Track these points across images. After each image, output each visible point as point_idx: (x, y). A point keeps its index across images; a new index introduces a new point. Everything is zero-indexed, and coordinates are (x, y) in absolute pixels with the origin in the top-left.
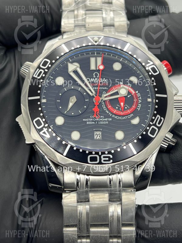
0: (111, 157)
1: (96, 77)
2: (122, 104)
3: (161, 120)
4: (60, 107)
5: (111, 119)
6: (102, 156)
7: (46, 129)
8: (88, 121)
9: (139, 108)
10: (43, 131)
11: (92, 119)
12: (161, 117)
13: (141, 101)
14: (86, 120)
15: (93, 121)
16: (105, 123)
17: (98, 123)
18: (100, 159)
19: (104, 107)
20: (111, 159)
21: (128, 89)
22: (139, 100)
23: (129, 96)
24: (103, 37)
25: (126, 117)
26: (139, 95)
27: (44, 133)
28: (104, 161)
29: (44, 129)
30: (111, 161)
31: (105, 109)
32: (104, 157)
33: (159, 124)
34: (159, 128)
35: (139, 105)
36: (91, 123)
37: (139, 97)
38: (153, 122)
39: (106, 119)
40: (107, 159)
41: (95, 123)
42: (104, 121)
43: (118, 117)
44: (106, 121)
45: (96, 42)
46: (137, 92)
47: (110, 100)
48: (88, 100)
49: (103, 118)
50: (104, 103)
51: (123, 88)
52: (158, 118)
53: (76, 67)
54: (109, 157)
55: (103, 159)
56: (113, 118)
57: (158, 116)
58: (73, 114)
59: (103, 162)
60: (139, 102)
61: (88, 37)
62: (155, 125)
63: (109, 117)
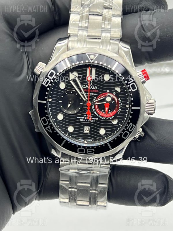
0: (94, 150)
1: (90, 85)
2: (107, 109)
3: (133, 126)
4: (62, 107)
5: (97, 119)
6: (87, 150)
7: (50, 126)
8: (81, 119)
9: (119, 112)
10: (47, 128)
11: (84, 118)
12: (133, 125)
13: (121, 107)
14: (79, 118)
15: (84, 119)
16: (93, 121)
17: (88, 120)
18: (86, 151)
19: (94, 109)
20: (94, 152)
21: (113, 97)
22: (120, 106)
23: (112, 102)
24: (98, 55)
25: (109, 118)
26: (120, 101)
27: (48, 129)
28: (89, 152)
29: (48, 126)
30: (94, 153)
31: (94, 110)
32: (89, 150)
33: (131, 129)
34: (130, 132)
35: (120, 109)
36: (83, 120)
37: (120, 103)
38: (126, 128)
39: (94, 119)
40: (91, 151)
41: (86, 120)
42: (92, 120)
43: (102, 118)
44: (94, 120)
45: (92, 60)
46: (119, 99)
47: (98, 105)
48: (82, 103)
49: (92, 118)
50: (93, 106)
51: (109, 96)
52: (131, 125)
53: (75, 76)
54: (92, 151)
55: (88, 151)
56: (99, 118)
57: (131, 124)
58: (70, 113)
59: (87, 153)
60: (120, 107)
61: (87, 54)
62: (128, 130)
63: (96, 117)
